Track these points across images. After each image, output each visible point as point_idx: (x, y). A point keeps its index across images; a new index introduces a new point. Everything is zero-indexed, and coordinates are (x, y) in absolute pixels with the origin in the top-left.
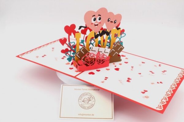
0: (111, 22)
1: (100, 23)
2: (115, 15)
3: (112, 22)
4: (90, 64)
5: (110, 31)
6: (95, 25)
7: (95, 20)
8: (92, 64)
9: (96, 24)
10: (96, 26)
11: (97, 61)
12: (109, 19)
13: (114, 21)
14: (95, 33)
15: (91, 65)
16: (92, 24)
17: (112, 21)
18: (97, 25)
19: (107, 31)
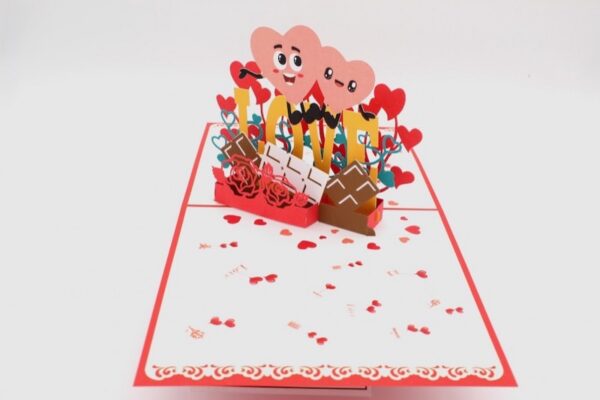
0: (337, 81)
1: (300, 76)
2: (348, 63)
3: (342, 84)
4: (244, 191)
5: (338, 115)
6: (287, 79)
7: (283, 60)
8: (249, 195)
9: (290, 75)
10: (290, 84)
11: (265, 192)
12: (328, 69)
13: (346, 84)
14: (289, 106)
15: (247, 197)
16: (276, 71)
17: (340, 80)
18: (292, 80)
19: (328, 113)
